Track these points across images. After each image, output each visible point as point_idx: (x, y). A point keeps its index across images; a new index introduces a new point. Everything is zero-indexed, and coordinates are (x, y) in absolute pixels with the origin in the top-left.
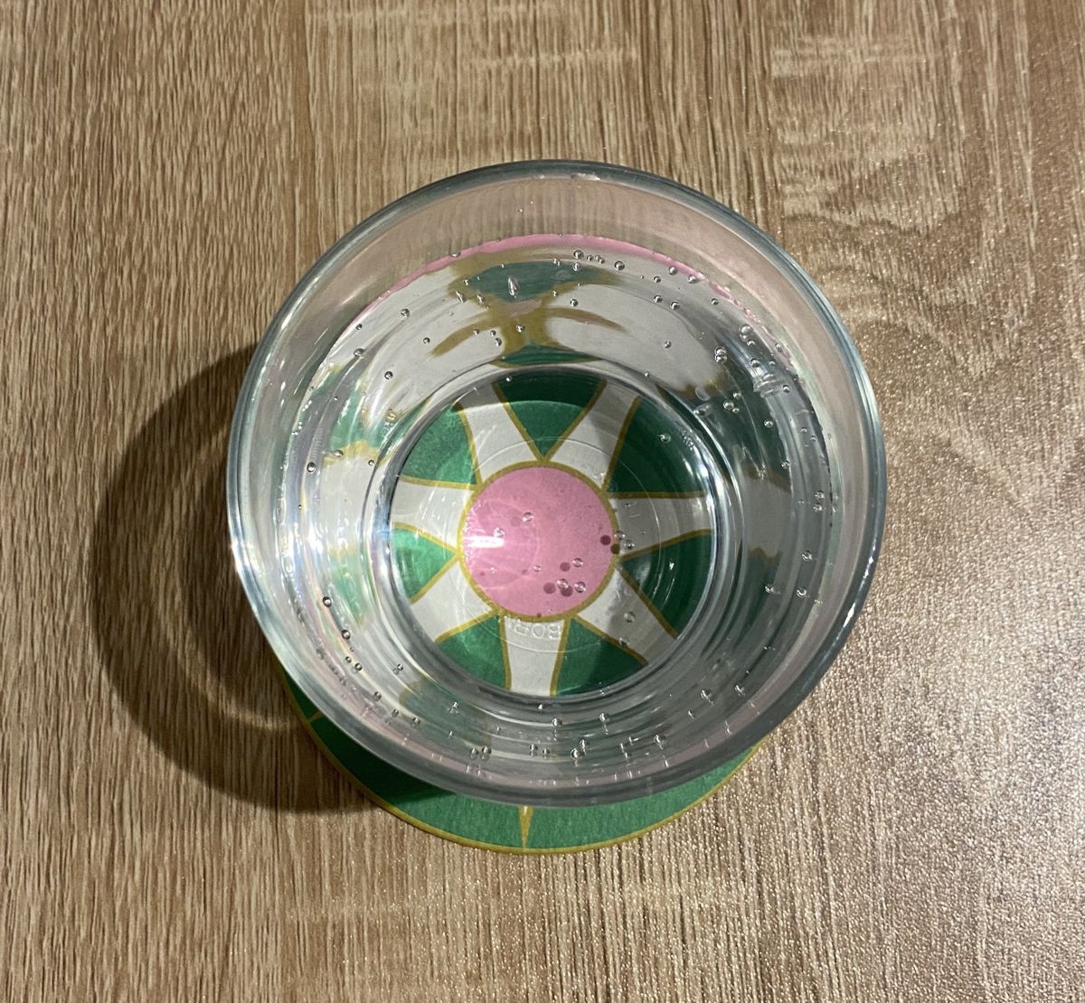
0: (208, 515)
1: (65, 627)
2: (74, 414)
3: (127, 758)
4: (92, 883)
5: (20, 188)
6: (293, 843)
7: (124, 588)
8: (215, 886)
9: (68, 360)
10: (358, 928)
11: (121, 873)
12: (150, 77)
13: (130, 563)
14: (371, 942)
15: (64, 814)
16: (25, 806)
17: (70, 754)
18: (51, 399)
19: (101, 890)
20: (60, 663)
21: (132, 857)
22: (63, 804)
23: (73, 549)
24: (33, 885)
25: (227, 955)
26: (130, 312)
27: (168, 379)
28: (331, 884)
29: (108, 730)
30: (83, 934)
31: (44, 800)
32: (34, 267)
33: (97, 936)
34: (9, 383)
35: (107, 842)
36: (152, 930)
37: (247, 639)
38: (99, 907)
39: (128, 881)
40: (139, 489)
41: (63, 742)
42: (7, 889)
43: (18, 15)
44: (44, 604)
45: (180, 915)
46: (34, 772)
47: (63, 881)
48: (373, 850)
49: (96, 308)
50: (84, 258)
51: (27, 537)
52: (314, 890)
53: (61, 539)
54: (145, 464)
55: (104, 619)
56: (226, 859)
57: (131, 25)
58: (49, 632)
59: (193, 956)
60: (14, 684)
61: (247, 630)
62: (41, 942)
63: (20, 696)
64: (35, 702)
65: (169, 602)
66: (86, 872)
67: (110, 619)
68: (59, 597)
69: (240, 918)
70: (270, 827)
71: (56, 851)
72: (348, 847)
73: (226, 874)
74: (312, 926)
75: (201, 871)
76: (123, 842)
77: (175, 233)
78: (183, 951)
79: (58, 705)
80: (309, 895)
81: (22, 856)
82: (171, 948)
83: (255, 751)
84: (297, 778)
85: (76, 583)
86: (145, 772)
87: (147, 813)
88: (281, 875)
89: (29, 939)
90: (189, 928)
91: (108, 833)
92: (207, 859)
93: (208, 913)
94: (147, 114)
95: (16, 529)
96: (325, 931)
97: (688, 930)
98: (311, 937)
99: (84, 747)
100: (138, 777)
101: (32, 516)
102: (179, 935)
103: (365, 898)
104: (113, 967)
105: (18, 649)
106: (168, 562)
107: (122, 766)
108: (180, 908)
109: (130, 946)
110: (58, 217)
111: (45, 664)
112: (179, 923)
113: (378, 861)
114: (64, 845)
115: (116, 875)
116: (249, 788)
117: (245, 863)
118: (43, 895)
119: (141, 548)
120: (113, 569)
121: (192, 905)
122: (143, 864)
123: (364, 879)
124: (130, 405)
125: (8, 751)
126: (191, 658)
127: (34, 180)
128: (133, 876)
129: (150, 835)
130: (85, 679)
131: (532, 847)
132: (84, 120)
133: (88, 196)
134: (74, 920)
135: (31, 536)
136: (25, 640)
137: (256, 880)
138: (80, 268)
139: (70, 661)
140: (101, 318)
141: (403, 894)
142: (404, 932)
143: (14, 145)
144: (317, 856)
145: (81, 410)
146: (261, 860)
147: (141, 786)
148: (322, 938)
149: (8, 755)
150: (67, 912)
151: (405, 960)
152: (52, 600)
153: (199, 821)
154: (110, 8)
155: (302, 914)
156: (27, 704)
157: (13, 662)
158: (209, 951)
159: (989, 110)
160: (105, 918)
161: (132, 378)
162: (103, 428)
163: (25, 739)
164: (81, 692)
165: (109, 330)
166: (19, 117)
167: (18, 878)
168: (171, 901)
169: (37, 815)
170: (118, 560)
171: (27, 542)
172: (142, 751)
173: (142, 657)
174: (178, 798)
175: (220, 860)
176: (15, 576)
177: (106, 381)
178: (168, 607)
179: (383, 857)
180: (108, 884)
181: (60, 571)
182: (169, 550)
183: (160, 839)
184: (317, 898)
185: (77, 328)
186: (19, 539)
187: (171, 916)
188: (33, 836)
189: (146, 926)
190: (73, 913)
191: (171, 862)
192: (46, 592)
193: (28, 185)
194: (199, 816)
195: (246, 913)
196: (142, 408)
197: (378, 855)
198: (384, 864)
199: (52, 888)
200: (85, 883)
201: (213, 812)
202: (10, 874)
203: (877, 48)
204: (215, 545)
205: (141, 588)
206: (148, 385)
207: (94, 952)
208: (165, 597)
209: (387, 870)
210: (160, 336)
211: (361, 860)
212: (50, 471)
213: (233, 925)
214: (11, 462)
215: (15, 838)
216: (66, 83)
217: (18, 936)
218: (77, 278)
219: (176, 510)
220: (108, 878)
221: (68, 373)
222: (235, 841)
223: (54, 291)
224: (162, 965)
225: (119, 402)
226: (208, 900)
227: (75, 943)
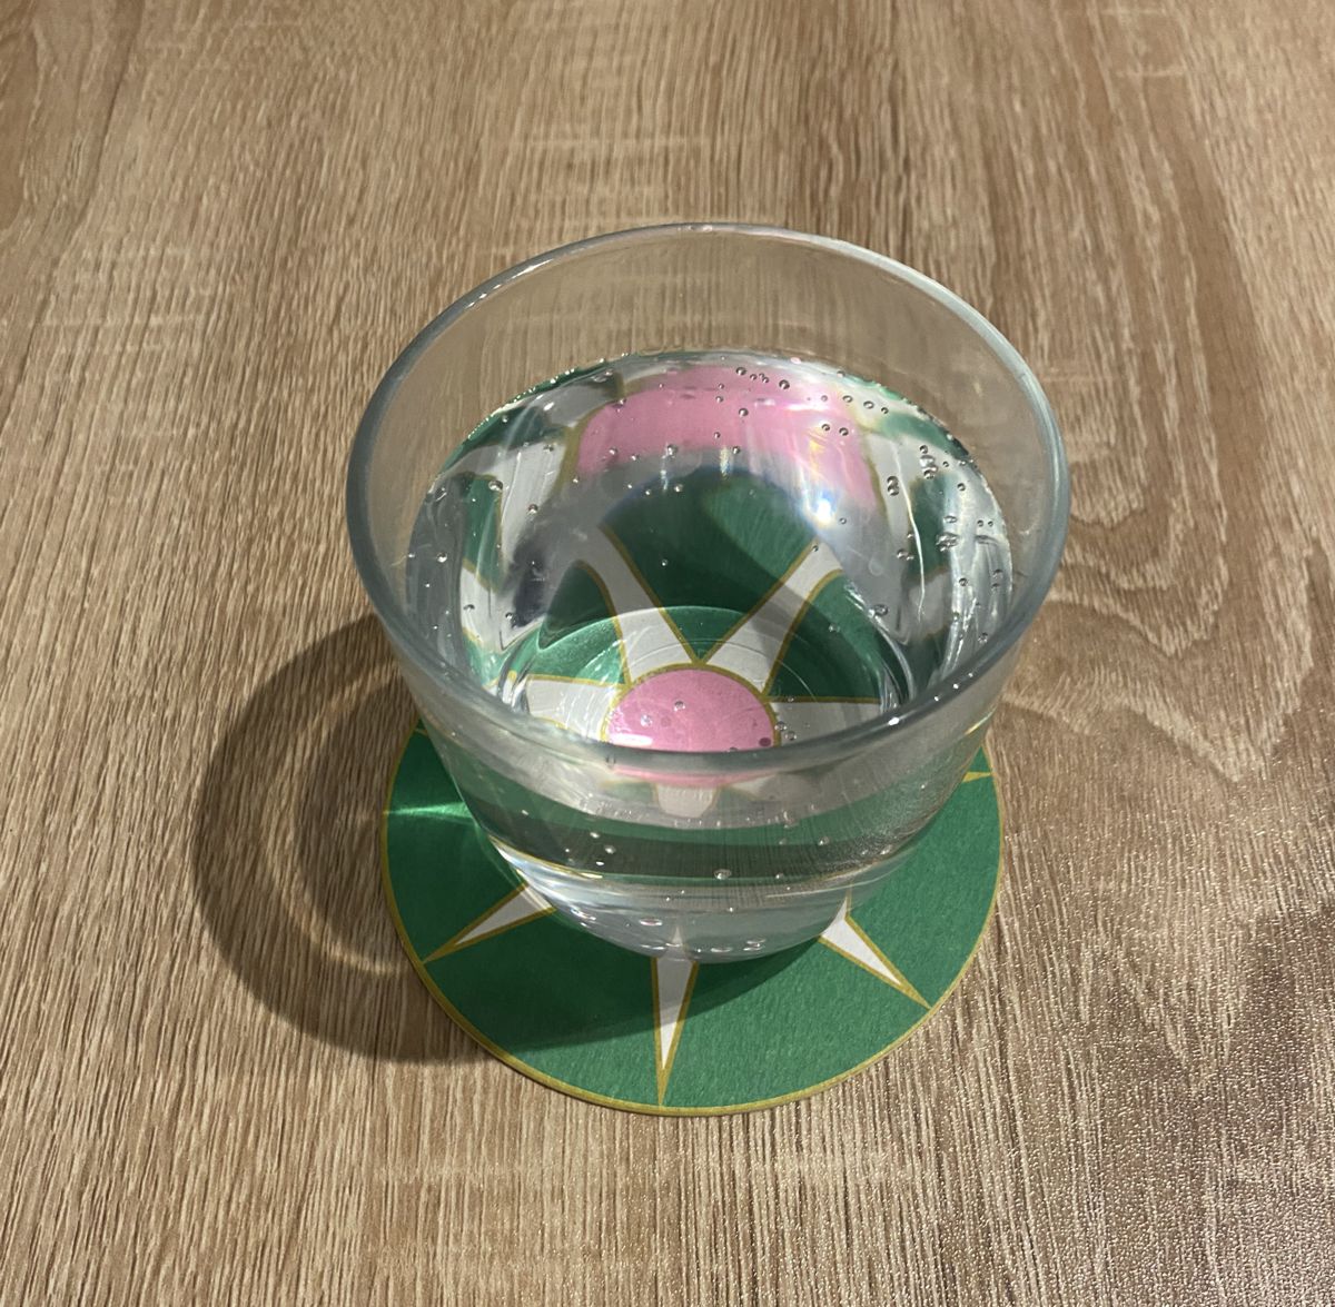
0: (332, 761)
1: (161, 862)
2: (202, 662)
3: (211, 999)
4: (150, 1132)
5: (178, 465)
6: (390, 1092)
7: (232, 827)
8: (294, 1140)
9: (203, 613)
10: (458, 1193)
11: (186, 1120)
12: (322, 377)
13: (242, 801)
14: (472, 1208)
15: (130, 1053)
16: (87, 1043)
17: (147, 990)
18: (181, 648)
19: (159, 1138)
20: (150, 899)
21: (202, 1103)
22: (130, 1043)
23: (182, 786)
24: (82, 1129)
25: (298, 1218)
26: (275, 572)
27: (306, 634)
28: (431, 1143)
29: (194, 969)
30: (132, 1186)
31: (109, 1039)
32: (182, 531)
33: (147, 1190)
34: (139, 632)
35: (174, 1086)
36: (214, 1185)
37: (362, 881)
38: (156, 1156)
39: (191, 1130)
40: (261, 733)
41: (141, 978)
42: (51, 1133)
43: (199, 326)
44: (142, 838)
45: (247, 1170)
46: (103, 1008)
47: (117, 1127)
48: (483, 1106)
49: (240, 567)
50: (234, 526)
51: (134, 774)
52: (409, 1147)
53: (170, 777)
54: (271, 709)
55: (205, 856)
56: (310, 1109)
57: (309, 337)
58: (143, 866)
59: (258, 1218)
60: (97, 917)
61: (363, 871)
62: (81, 1194)
63: (100, 929)
64: (116, 936)
65: (279, 842)
66: (145, 1118)
67: (212, 857)
68: (159, 833)
69: (319, 1176)
70: (365, 1078)
71: (115, 1093)
72: (455, 1101)
73: (308, 1126)
74: (404, 1188)
75: (280, 1121)
76: (194, 1086)
77: (330, 506)
78: (247, 1211)
79: (142, 939)
80: (403, 1153)
81: (74, 1098)
82: (233, 1206)
83: (357, 997)
84: (402, 1025)
85: (181, 820)
86: (229, 1012)
87: (225, 1057)
88: (373, 1130)
89: (68, 1189)
90: (258, 1182)
91: (178, 1076)
92: (289, 1110)
93: (282, 1167)
94: (315, 407)
95: (123, 766)
96: (418, 1193)
97: (853, 1208)
98: (400, 1201)
99: (164, 985)
100: (221, 1017)
101: (142, 755)
102: (245, 1192)
103: (469, 1157)
104: (161, 1226)
105: (106, 882)
106: (284, 803)
107: (204, 1006)
108: (250, 1161)
109: (185, 1202)
110: (213, 490)
111: (134, 897)
112: (247, 1178)
113: (488, 1116)
114: (125, 1089)
115: (180, 1122)
116: (346, 1034)
117: (332, 1115)
118: (91, 1141)
119: (256, 788)
120: (223, 806)
121: (264, 1159)
122: (212, 1117)
123: (469, 1136)
124: (263, 655)
125: (78, 985)
126: (297, 897)
127: (193, 458)
128: (200, 1124)
129: (225, 1081)
130: (176, 915)
132: (251, 410)
133: (245, 473)
134: (123, 1171)
135: (138, 774)
136: (116, 874)
137: (342, 1134)
138: (229, 533)
139: (162, 896)
140: (243, 579)
141: (514, 1155)
142: (511, 1197)
143: (178, 428)
144: (416, 1111)
145: (210, 657)
146: (352, 1110)
147: (222, 1027)
148: (413, 1202)
149: (77, 989)
150: (117, 1160)
151: (511, 1231)
152: (151, 835)
153: (284, 1066)
154: (290, 323)
155: (392, 1173)
156: (107, 939)
157: (98, 895)
158: (278, 1212)
159: (1170, 423)
160: (160, 1170)
161: (268, 631)
162: (231, 674)
163: (99, 974)
164: (169, 928)
165: (250, 588)
166: (188, 406)
167: (66, 1121)
168: (241, 1153)
169: (98, 1055)
170: (229, 799)
171: (133, 779)
172: (229, 989)
173: (242, 895)
174: (264, 1042)
175: (303, 1109)
176: (115, 811)
177: (240, 633)
178: (278, 847)
179: (494, 1113)
180: (169, 1132)
181: (164, 808)
182: (285, 791)
183: (236, 1086)
184: (413, 1156)
185: (217, 585)
186: (125, 775)
187: (237, 1170)
188: (91, 1076)
189: (207, 1182)
190: (124, 1163)
191: (246, 1111)
192: (146, 828)
193: (186, 463)
194: (285, 1060)
195: (327, 1170)
196: (275, 658)
197: (489, 1110)
198: (494, 1122)
199: (104, 1134)
200: (143, 1130)
201: (301, 1057)
202: (57, 1117)
203: (1053, 370)
204: (337, 788)
205: (250, 827)
206: (283, 639)
207: (142, 1208)
208: (276, 836)
209: (497, 1128)
210: (302, 594)
211: (468, 1113)
212: (169, 713)
213: (309, 1183)
214: (129, 703)
215: (70, 1078)
216: (238, 379)
217: (55, 1186)
218: (224, 542)
219: (299, 753)
220: (170, 1124)
221: (201, 625)
222: (323, 1089)
223: (198, 553)
224: (220, 1226)
225: (252, 652)
226: (284, 1154)
227: (121, 1196)
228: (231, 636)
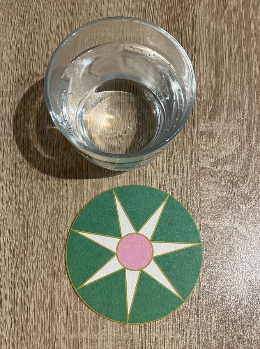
0: (53, 236)
1: (17, 263)
2: (20, 209)
3: (31, 296)
4: (22, 326)
5: (7, 149)
6: (71, 319)
7: (31, 254)
8: (52, 328)
9: (18, 195)
10: (86, 340)
11: (29, 324)
12: (41, 120)
13: (33, 247)
14: (89, 343)
15: (15, 309)
16: (6, 306)
17: (17, 294)
18: (14, 205)
19: (24, 328)
20: (15, 272)
21: (32, 320)
22: (15, 307)
23: (19, 243)
24: (8, 326)
25: (55, 345)
26: (35, 183)
27: (44, 201)
28: (80, 329)
29: (27, 289)
30: (20, 339)
31: (11, 305)
32: (10, 170)
33: (23, 339)
34: (3, 200)
35: (26, 317)
36: (37, 338)
37: (62, 268)
38: (24, 332)
39: (31, 326)
40: (36, 229)
41: (15, 292)
42: (1, 327)
43: (7, 102)
44: (11, 257)
45: (43, 335)
46: (8, 299)
47: (15, 325)
48: (91, 321)
49: (26, 181)
50: (23, 168)
51: (7, 240)
52: (76, 330)
53: (16, 241)
54: (38, 223)
55: (26, 261)
56: (55, 322)
57: (37, 106)
58: (13, 264)
59: (46, 345)
60: (4, 277)
61: (62, 266)
62: (9, 340)
63: (5, 279)
64: (9, 281)
65: (42, 258)
66: (21, 323)
67: (28, 261)
68: (15, 255)
69: (58, 336)
70: (66, 315)
71: (13, 318)
72: (85, 320)
73: (55, 325)
74: (76, 339)
75: (49, 324)
76: (30, 316)
77: (47, 163)
78: (44, 344)
79: (15, 282)
80: (75, 331)
81: (5, 319)
82: (41, 343)
83: (63, 296)
84: (73, 303)
85: (20, 252)
86: (36, 300)
87: (36, 309)
88: (68, 327)
89: (6, 339)
90: (46, 338)
91: (26, 314)
92: (51, 322)
93: (50, 334)
94: (40, 131)
95: (5, 237)
96: (78, 340)
97: (166, 344)
98: (75, 342)
99: (21, 293)
100: (34, 301)
101: (9, 234)
102: (43, 339)
103: (88, 333)
104: (27, 347)
105: (5, 268)
106: (43, 248)
107: (30, 298)
108: (44, 333)
109: (31, 342)
110: (17, 157)
111: (11, 272)
112: (43, 337)
113: (92, 324)
114: (15, 317)
115: (28, 324)
116: (61, 305)
117: (60, 323)
118: (10, 328)
119: (36, 244)
120: (29, 248)
121: (46, 333)
122: (35, 322)
123: (88, 328)
124: (34, 207)
125: (2, 293)
126: (48, 272)
127: (11, 147)
128: (32, 325)
129: (37, 315)
130: (21, 276)
131: (129, 323)
132: (24, 131)
133: (24, 151)
134: (17, 335)
135: (9, 239)
136: (7, 265)
137: (62, 327)
138: (22, 171)
139: (18, 271)
140: (27, 184)
141: (98, 332)
142: (97, 341)
143: (6, 137)
144: (77, 322)
145: (22, 208)
146: (64, 322)
147: (35, 303)
148: (78, 342)
149: (2, 294)
150: (16, 333)
151: (98, 348)
152: (13, 256)
153: (49, 312)
154: (31, 101)
155: (73, 336)
156: (7, 282)
157: (3, 271)
158: (50, 344)
159: (253, 143)
160: (25, 335)
161: (35, 200)
162: (27, 213)
163: (6, 290)
164: (20, 279)
165: (29, 187)
166: (7, 129)
167: (4, 324)
168: (41, 331)
169: (9, 309)
170: (30, 247)
171: (7, 241)
172: (35, 294)
173: (36, 271)
174: (44, 306)
175: (54, 322)
176: (4, 250)
177: (28, 201)
178: (42, 259)
179: (93, 323)
180: (26, 327)
181: (15, 249)
182: (43, 245)
183: (39, 317)
184: (77, 332)
185: (21, 186)
186: (5, 240)
187: (41, 335)
188: (8, 314)
189: (35, 337)
190: (17, 333)
191: (42, 322)
192: (12, 254)
193: (9, 148)
194: (49, 311)
195: (60, 335)
196: (37, 208)
197: (92, 322)
198: (93, 325)
199: (12, 327)
200: (20, 326)
201: (52, 310)
202: (2, 323)
203: (226, 125)
204: (54, 244)
205: (36, 254)
206: (39, 202)
207: (22, 343)
208: (42, 256)
209: (94, 326)
210: (42, 190)
211: (88, 324)
212: (14, 223)
213: (56, 338)
214: (4, 220)
215: (3, 315)
216: (20, 121)
217: (4, 338)
218: (21, 173)
219: (45, 235)
220: (26, 325)
221: (18, 198)
222: (57, 318)
223: (15, 177)
224: (39, 347)
225: (31, 206)
226: (50, 331)
227: (18, 341)
228: (26, 201)
